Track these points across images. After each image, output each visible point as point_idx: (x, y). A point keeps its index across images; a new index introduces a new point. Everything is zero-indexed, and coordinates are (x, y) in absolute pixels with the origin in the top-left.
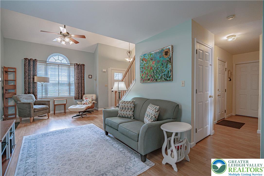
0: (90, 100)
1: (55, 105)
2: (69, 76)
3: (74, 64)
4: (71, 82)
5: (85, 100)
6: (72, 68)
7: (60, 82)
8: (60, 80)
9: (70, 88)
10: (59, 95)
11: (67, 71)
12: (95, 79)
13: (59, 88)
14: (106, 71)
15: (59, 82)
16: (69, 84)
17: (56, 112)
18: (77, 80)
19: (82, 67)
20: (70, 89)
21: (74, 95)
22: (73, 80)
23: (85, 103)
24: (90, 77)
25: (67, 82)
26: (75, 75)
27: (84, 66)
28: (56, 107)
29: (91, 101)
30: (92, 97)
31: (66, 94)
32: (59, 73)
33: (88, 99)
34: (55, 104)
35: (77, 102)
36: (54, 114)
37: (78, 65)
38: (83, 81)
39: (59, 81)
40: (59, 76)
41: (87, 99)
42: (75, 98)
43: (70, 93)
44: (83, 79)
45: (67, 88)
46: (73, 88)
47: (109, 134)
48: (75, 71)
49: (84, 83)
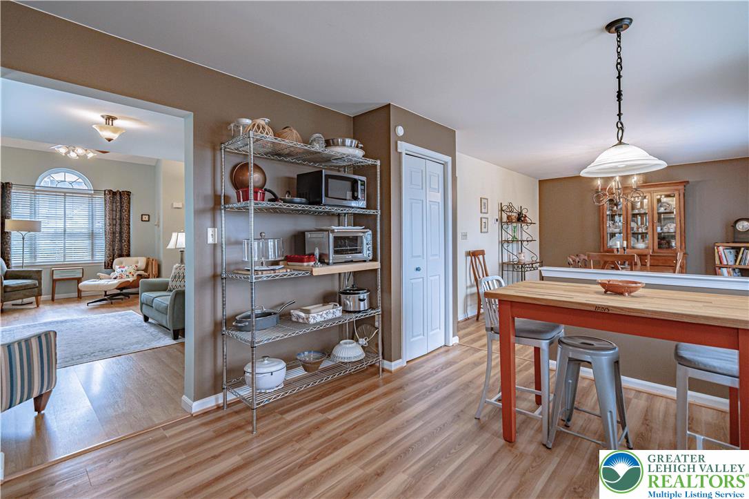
0: (131, 269)
1: (54, 281)
2: (92, 217)
3: (105, 191)
4: (96, 231)
5: (119, 270)
6: (99, 201)
7: (68, 231)
8: (68, 225)
9: (92, 243)
10: (65, 259)
11: (85, 206)
12: (156, 223)
13: (64, 244)
14: (180, 206)
15: (65, 231)
16: (92, 236)
17: (56, 296)
18: (110, 225)
19: (125, 198)
20: (92, 246)
21: (104, 259)
22: (100, 225)
23: (118, 275)
24: (146, 218)
25: (85, 231)
26: (105, 216)
27: (129, 195)
28: (58, 285)
29: (132, 271)
30: (138, 262)
31: (85, 257)
32: (65, 211)
33: (126, 268)
34: (54, 278)
35: (98, 274)
36: (53, 299)
37: (114, 194)
38: (125, 228)
39: (65, 228)
40: (65, 217)
41: (124, 267)
42: (105, 266)
43: (93, 255)
44: (125, 223)
45: (86, 243)
46: (101, 243)
47: (150, 320)
48: (106, 206)
49: (129, 233)
